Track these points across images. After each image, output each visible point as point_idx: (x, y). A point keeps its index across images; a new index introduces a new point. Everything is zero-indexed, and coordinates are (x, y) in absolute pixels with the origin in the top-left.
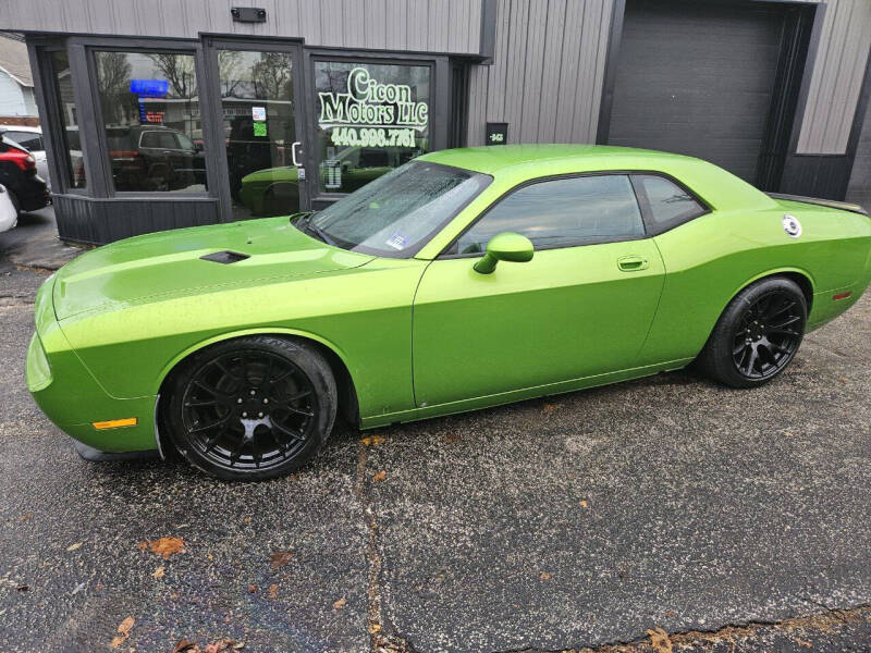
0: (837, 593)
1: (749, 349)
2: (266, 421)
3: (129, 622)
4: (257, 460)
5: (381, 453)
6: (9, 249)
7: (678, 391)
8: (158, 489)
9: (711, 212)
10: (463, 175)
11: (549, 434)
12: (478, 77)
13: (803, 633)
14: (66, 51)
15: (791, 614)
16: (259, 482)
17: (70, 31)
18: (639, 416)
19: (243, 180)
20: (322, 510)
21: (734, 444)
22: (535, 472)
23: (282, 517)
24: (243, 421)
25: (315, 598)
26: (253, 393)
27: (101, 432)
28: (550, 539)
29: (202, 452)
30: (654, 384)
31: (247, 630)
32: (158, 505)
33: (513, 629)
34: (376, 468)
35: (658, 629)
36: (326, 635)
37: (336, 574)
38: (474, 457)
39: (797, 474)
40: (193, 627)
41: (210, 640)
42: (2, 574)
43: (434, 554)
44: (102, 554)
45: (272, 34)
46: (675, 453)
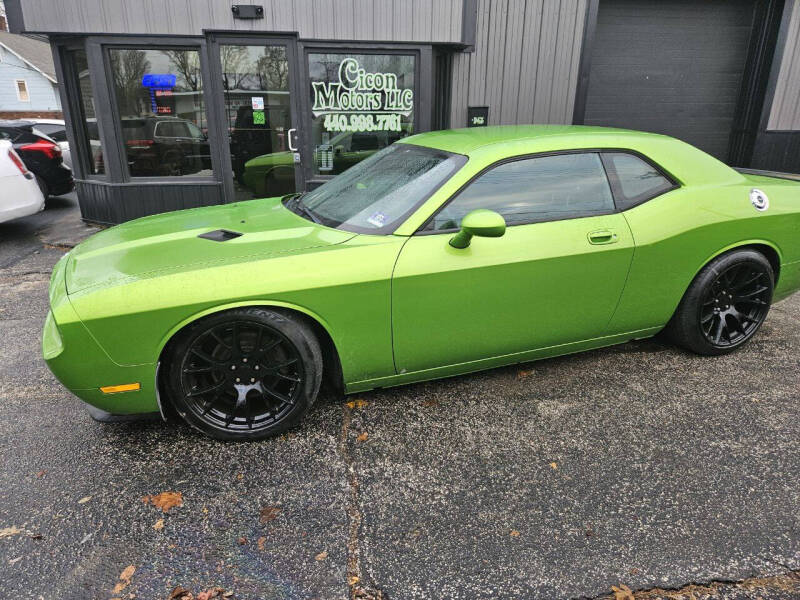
1: (717, 318)
2: (257, 386)
3: (131, 570)
4: (250, 422)
5: (364, 416)
6: (39, 229)
7: (647, 358)
8: (160, 448)
9: (680, 187)
10: (443, 156)
11: (522, 398)
12: (460, 64)
13: (765, 592)
14: (84, 50)
15: (753, 574)
16: (251, 441)
17: (88, 31)
18: (609, 382)
19: (247, 165)
20: (308, 468)
21: (701, 408)
22: (508, 434)
23: (271, 475)
24: (237, 387)
25: (299, 551)
26: (245, 360)
27: (109, 396)
28: (521, 499)
29: (199, 414)
30: (624, 352)
31: (236, 579)
32: (160, 463)
33: (483, 583)
34: (359, 430)
35: (622, 586)
36: (308, 585)
37: (319, 528)
38: (451, 421)
39: (762, 438)
40: (188, 575)
41: (202, 587)
42: (19, 524)
43: (411, 511)
44: (109, 507)
45: (269, 29)
46: (643, 418)
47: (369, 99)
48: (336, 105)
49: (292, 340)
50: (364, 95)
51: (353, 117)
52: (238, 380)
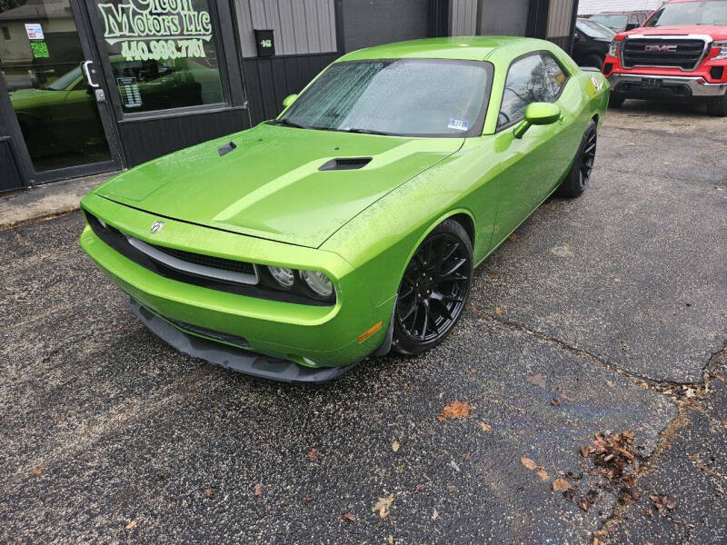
47: (166, 23)
48: (131, 30)
50: (160, 18)
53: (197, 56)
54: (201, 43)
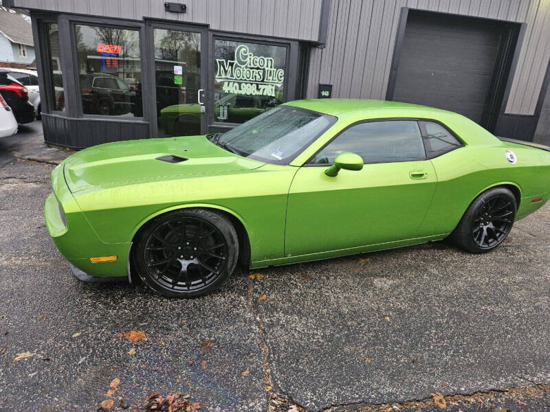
0: (540, 375)
1: (482, 230)
2: (195, 261)
3: (116, 381)
4: (188, 285)
5: (262, 284)
6: (11, 147)
7: (438, 253)
8: (125, 301)
9: (464, 146)
10: (317, 115)
11: (363, 276)
12: (316, 54)
13: (521, 397)
14: (57, 23)
15: (514, 386)
16: (188, 299)
17: (60, 11)
18: (417, 267)
20: (229, 317)
21: (474, 286)
22: (357, 299)
23: (205, 321)
24: (180, 261)
25: (230, 370)
26: (188, 243)
27: (94, 264)
28: (369, 339)
29: (155, 279)
30: (424, 249)
31: (191, 388)
32: (126, 311)
33: (352, 391)
34: (260, 293)
35: (437, 393)
36: (239, 391)
37: (242, 356)
38: (319, 289)
39: (512, 305)
40: (157, 385)
41: (168, 392)
42: (31, 350)
43: (300, 346)
44: (95, 339)
45: (189, 20)
46: (440, 290)
47: (254, 74)
48: (232, 76)
49: (222, 231)
50: (251, 71)
51: (243, 85)
52: (182, 256)
53: (269, 95)
54: (274, 88)
